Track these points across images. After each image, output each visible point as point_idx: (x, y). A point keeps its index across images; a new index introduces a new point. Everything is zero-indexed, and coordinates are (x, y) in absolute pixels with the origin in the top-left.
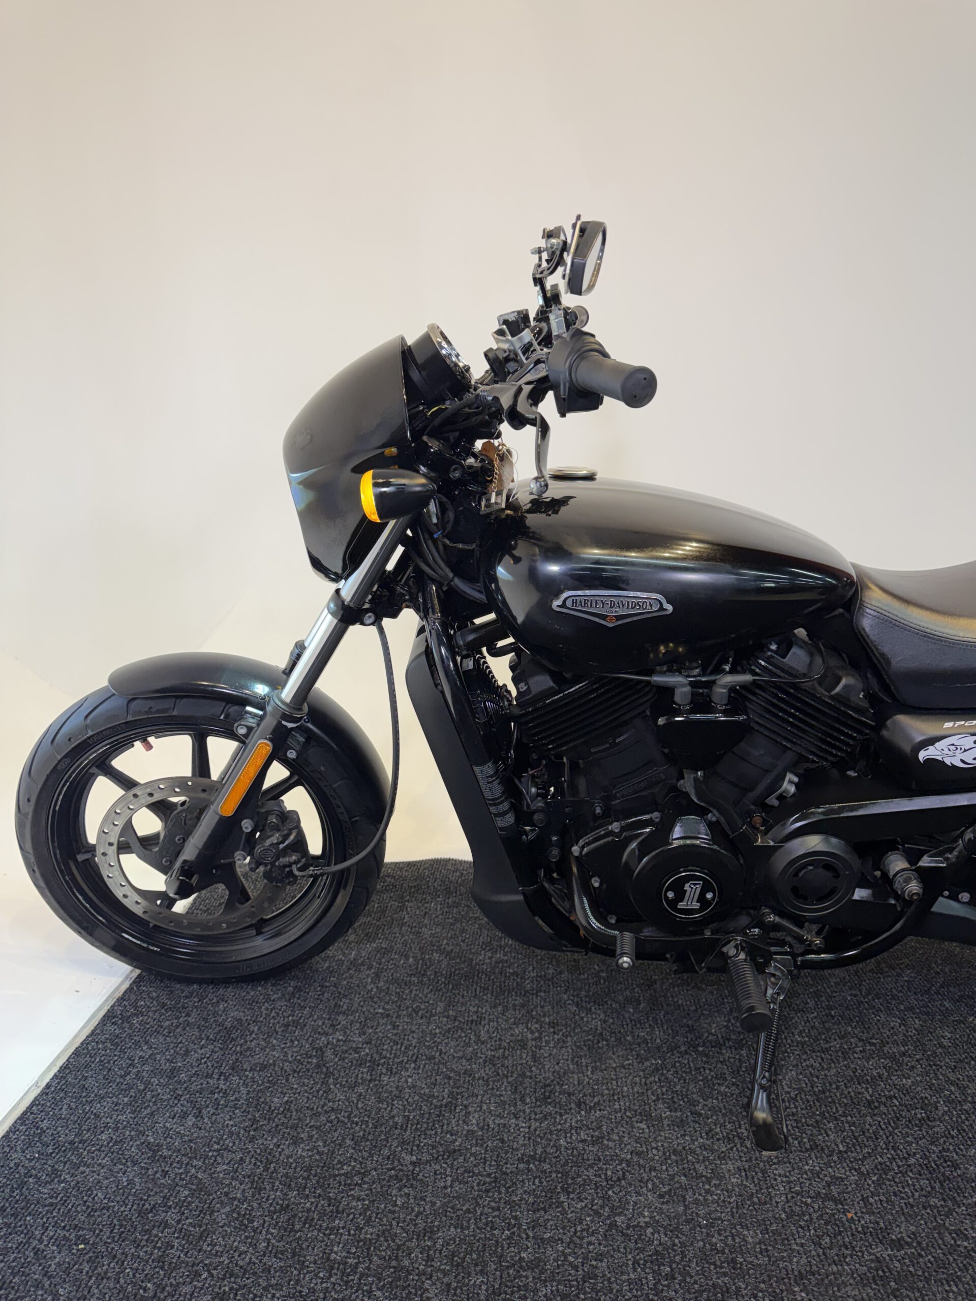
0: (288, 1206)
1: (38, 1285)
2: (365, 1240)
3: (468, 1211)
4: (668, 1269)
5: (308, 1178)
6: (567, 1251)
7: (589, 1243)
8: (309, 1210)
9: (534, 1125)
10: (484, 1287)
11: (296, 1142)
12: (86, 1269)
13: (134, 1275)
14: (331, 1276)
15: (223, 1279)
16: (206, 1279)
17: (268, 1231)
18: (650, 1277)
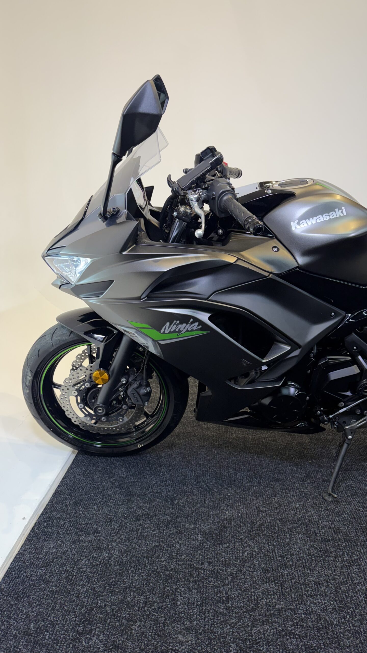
0: (182, 453)
1: (115, 468)
2: (208, 460)
3: (237, 454)
4: (300, 467)
5: (186, 447)
6: (269, 463)
7: (276, 461)
8: (189, 454)
9: (254, 436)
10: (246, 469)
11: (180, 439)
12: (128, 465)
13: (142, 466)
14: (200, 467)
15: (169, 466)
16: (164, 467)
17: (178, 458)
18: (295, 468)
